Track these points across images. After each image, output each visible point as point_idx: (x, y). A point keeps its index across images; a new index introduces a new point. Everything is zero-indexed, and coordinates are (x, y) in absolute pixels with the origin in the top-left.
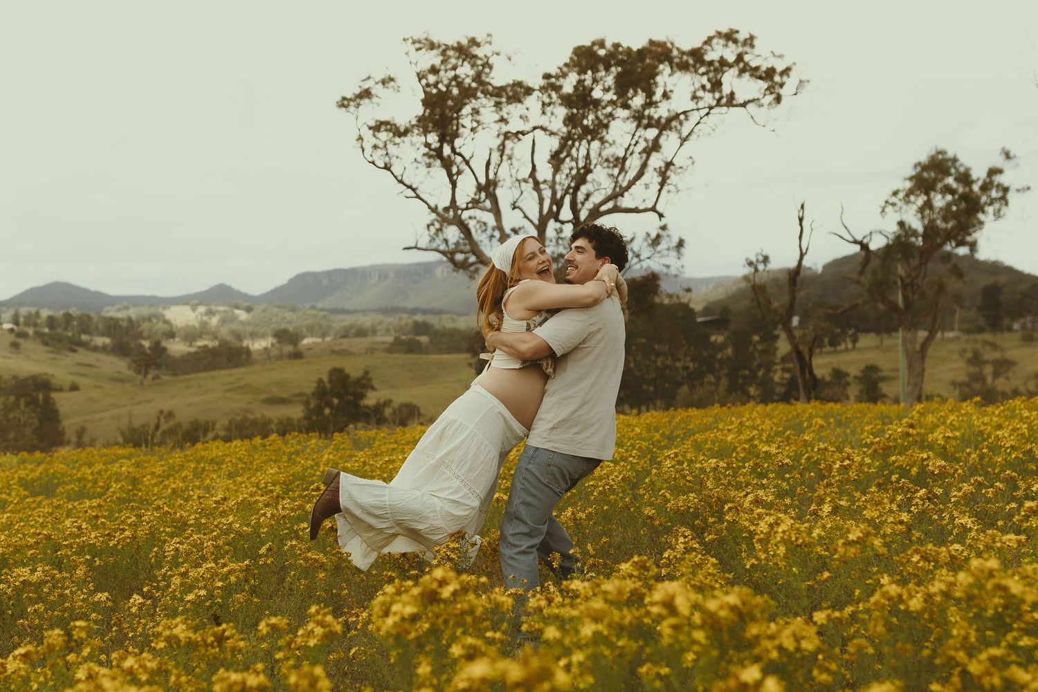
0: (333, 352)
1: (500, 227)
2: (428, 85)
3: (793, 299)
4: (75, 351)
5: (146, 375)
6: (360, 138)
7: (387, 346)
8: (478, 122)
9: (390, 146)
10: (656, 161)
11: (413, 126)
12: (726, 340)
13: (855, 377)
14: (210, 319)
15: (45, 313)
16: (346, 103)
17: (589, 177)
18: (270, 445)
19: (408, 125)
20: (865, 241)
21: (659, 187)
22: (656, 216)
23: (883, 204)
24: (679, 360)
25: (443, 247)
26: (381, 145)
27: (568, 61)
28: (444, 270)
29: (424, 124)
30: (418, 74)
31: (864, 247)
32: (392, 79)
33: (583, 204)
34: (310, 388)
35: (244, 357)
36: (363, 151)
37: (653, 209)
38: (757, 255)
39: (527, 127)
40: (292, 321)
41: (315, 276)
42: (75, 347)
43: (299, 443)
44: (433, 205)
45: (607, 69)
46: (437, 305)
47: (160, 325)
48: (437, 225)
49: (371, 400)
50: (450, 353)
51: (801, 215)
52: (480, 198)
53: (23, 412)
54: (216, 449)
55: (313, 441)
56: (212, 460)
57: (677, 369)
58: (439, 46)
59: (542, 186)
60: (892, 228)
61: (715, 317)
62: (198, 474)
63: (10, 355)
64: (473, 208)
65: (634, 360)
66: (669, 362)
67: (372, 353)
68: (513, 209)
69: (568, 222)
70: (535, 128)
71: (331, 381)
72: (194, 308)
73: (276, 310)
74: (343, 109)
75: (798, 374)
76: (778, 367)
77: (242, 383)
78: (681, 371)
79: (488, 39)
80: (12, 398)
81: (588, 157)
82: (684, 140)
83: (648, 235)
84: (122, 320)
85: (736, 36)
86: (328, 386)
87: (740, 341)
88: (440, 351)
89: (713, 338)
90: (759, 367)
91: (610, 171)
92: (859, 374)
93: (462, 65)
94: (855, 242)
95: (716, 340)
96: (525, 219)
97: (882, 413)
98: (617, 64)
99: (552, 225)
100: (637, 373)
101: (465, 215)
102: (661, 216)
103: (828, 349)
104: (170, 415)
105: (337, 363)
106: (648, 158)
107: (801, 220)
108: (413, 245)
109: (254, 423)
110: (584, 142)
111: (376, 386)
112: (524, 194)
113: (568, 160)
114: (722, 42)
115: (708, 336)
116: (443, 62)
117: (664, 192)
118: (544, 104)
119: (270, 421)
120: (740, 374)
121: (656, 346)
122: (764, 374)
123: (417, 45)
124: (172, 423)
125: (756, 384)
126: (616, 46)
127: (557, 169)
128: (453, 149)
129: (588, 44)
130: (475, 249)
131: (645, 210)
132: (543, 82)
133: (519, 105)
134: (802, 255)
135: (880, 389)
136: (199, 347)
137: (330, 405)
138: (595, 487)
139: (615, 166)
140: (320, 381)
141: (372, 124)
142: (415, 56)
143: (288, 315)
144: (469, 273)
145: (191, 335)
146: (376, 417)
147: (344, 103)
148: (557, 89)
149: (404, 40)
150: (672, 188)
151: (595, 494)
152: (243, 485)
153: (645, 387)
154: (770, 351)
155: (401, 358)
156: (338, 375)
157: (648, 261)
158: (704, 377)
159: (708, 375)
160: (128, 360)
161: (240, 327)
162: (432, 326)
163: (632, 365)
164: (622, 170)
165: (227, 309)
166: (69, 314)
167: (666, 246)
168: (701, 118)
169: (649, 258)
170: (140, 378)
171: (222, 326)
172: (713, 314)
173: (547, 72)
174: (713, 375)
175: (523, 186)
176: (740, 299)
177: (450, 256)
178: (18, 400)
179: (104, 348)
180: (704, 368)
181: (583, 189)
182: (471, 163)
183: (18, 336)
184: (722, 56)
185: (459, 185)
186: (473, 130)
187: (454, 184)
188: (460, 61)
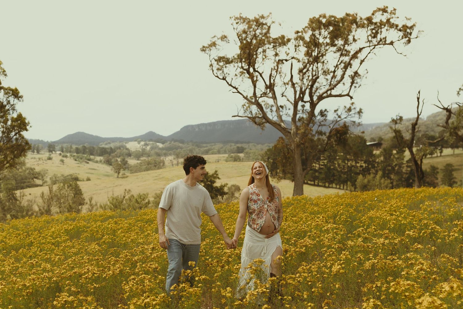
1: (276, 105)
2: (242, 39)
3: (413, 136)
4: (88, 163)
5: (119, 173)
6: (211, 65)
7: (225, 158)
8: (265, 56)
9: (224, 69)
11: (235, 59)
12: (380, 153)
13: (441, 169)
14: (146, 147)
15: (74, 147)
16: (204, 49)
17: (318, 80)
19: (233, 58)
20: (449, 108)
21: (351, 84)
22: (349, 98)
23: (458, 90)
24: (358, 163)
25: (250, 115)
26: (220, 68)
27: (307, 25)
29: (240, 58)
30: (238, 34)
31: (449, 110)
32: (225, 37)
33: (314, 93)
35: (162, 164)
36: (213, 71)
37: (348, 95)
38: (396, 116)
39: (289, 57)
41: (192, 126)
42: (88, 161)
44: (245, 96)
45: (325, 28)
47: (125, 150)
48: (247, 105)
49: (218, 184)
51: (418, 97)
52: (267, 92)
53: (67, 190)
57: (357, 167)
58: (247, 20)
59: (296, 85)
61: (375, 142)
63: (60, 165)
64: (264, 96)
65: (338, 163)
66: (354, 164)
67: (218, 162)
68: (282, 97)
69: (307, 102)
70: (292, 58)
72: (139, 143)
73: (175, 143)
74: (203, 52)
75: (415, 172)
76: (405, 165)
77: (161, 176)
78: (359, 168)
79: (270, 15)
80: (62, 185)
82: (362, 61)
84: (108, 148)
85: (387, 9)
87: (387, 154)
88: (249, 160)
89: (374, 152)
90: (396, 165)
91: (327, 78)
92: (443, 168)
94: (444, 109)
95: (376, 153)
96: (288, 101)
99: (300, 103)
100: (339, 170)
101: (260, 100)
102: (351, 98)
103: (429, 156)
104: (129, 191)
106: (346, 71)
107: (418, 99)
108: (237, 115)
110: (315, 64)
111: (220, 177)
112: (287, 88)
113: (308, 72)
114: (381, 13)
115: (372, 152)
116: (248, 28)
117: (353, 87)
118: (295, 46)
120: (387, 169)
121: (348, 156)
122: (398, 169)
123: (237, 21)
125: (394, 173)
126: (331, 17)
127: (302, 80)
128: (254, 69)
129: (317, 16)
130: (265, 116)
131: (344, 96)
132: (296, 36)
133: (285, 47)
134: (419, 115)
135: (453, 175)
136: (142, 160)
141: (216, 58)
142: (235, 26)
144: (261, 127)
145: (138, 156)
148: (302, 38)
149: (231, 17)
150: (357, 85)
153: (342, 175)
154: (401, 158)
157: (345, 119)
158: (370, 170)
159: (372, 169)
160: (111, 167)
161: (160, 151)
162: (245, 149)
163: (337, 166)
164: (334, 77)
165: (154, 143)
166: (85, 147)
167: (354, 112)
168: (371, 51)
169: (345, 118)
170: (116, 174)
171: (151, 151)
172: (374, 141)
173: (297, 30)
174: (374, 169)
175: (287, 86)
176: (387, 134)
177: (253, 119)
178: (64, 185)
179: (101, 161)
180: (370, 166)
181: (315, 86)
182: (263, 75)
183: (63, 157)
184: (381, 20)
185: (257, 86)
186: (263, 60)
187: (255, 87)
188: (257, 27)
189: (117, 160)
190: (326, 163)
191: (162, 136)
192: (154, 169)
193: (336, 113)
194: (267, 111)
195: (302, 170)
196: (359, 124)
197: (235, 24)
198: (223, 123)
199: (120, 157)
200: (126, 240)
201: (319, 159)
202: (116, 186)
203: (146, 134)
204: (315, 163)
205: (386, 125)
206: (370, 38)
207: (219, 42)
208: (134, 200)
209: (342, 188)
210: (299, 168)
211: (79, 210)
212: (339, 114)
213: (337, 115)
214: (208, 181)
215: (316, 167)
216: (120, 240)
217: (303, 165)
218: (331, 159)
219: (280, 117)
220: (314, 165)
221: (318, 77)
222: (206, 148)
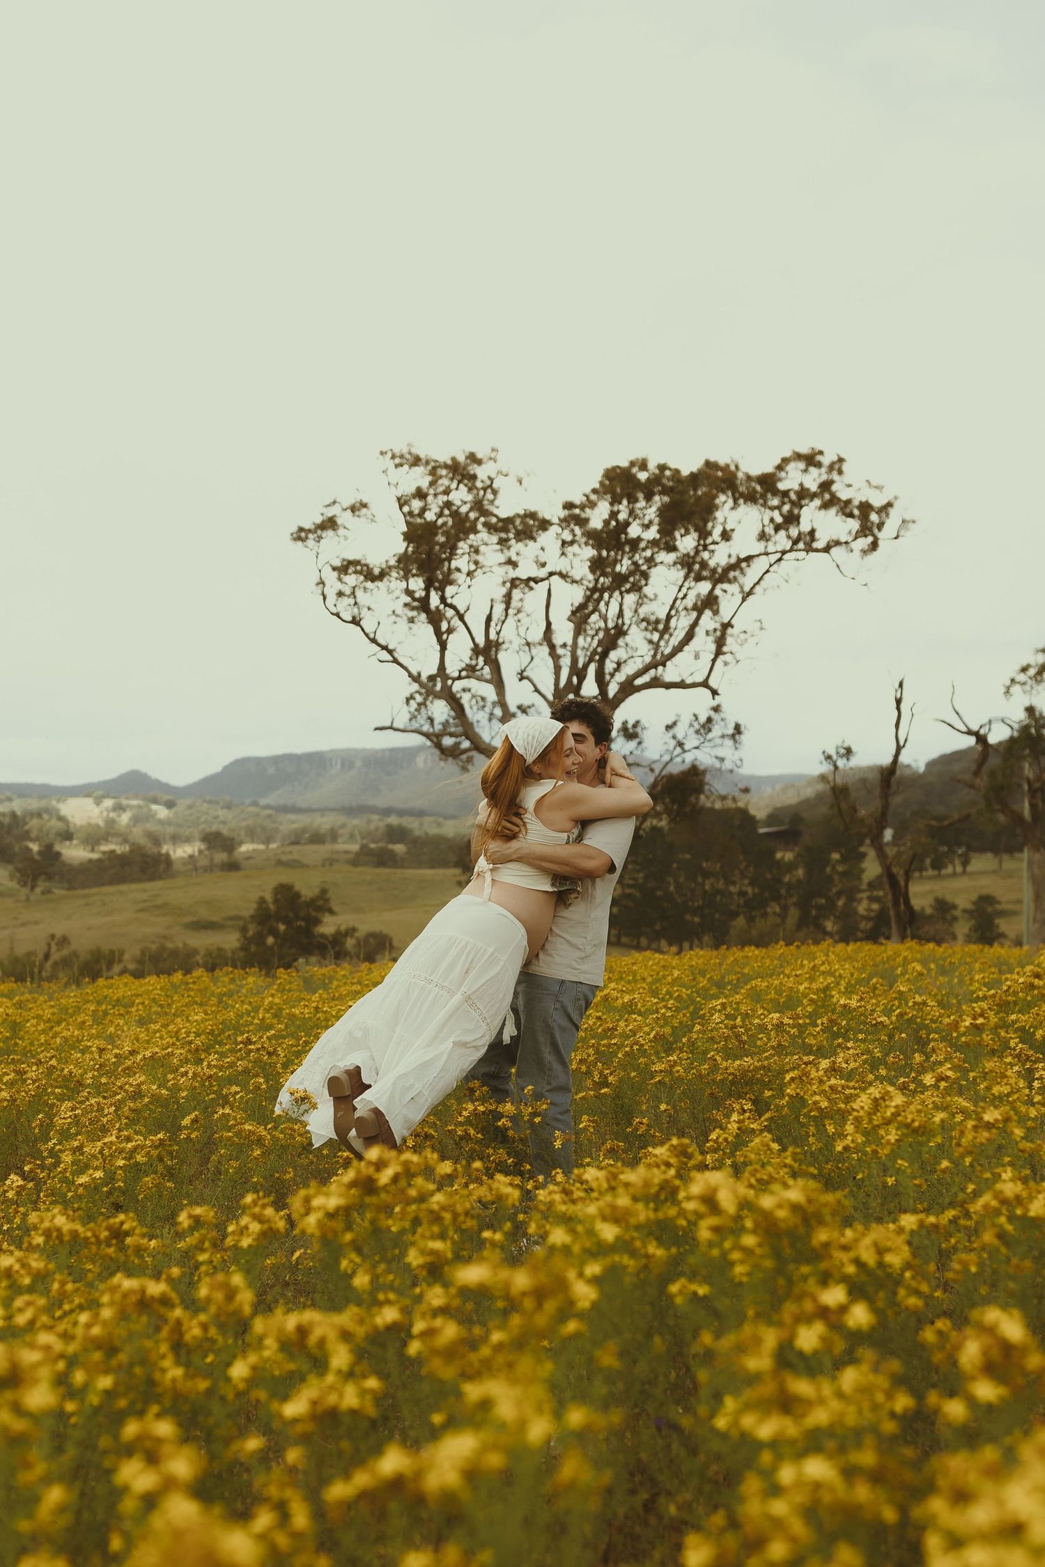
0: (280, 863)
1: (502, 703)
2: (411, 513)
3: (886, 806)
5: (33, 888)
6: (322, 583)
7: (351, 856)
8: (476, 563)
9: (359, 593)
10: (710, 621)
11: (390, 568)
12: (796, 858)
13: (965, 911)
14: (119, 816)
16: (303, 535)
17: (621, 642)
18: (194, 983)
19: (384, 566)
20: (982, 732)
21: (713, 656)
22: (708, 692)
23: (1008, 683)
24: (734, 883)
25: (426, 728)
26: (348, 591)
27: (597, 486)
28: (427, 758)
29: (404, 564)
30: (399, 499)
31: (981, 739)
32: (364, 506)
33: (612, 675)
34: (248, 910)
35: (162, 867)
36: (325, 599)
37: (705, 684)
38: (837, 748)
39: (542, 573)
40: (226, 821)
41: (258, 761)
43: (232, 980)
44: (415, 673)
45: (649, 498)
46: (418, 804)
47: (53, 822)
48: (419, 699)
49: (328, 926)
50: (433, 867)
51: (899, 696)
52: (477, 665)
54: (122, 987)
55: (251, 980)
56: (118, 1000)
57: (731, 894)
58: (427, 462)
59: (560, 651)
60: (1019, 716)
61: (782, 828)
62: (99, 1018)
64: (468, 677)
65: (676, 881)
66: (721, 885)
67: (331, 865)
68: (520, 680)
70: (551, 574)
71: (276, 901)
72: (98, 802)
73: (206, 806)
74: (300, 543)
75: (890, 905)
76: (864, 895)
77: (159, 901)
79: (493, 455)
81: (621, 614)
82: (746, 595)
83: (695, 716)
85: (819, 458)
86: (272, 907)
87: (815, 860)
88: (420, 865)
89: (779, 855)
90: (839, 894)
91: (649, 636)
92: (970, 907)
93: (457, 489)
94: (970, 732)
95: (783, 858)
96: (536, 694)
97: (998, 958)
98: (661, 493)
100: (679, 900)
101: (457, 686)
102: (715, 693)
103: (930, 872)
104: (64, 941)
105: (284, 877)
106: (698, 617)
107: (898, 702)
108: (388, 724)
109: (174, 953)
110: (617, 594)
111: (335, 909)
112: (535, 660)
113: (594, 617)
114: (802, 465)
115: (772, 853)
116: (432, 484)
117: (719, 663)
118: (564, 543)
119: (195, 951)
120: (814, 903)
121: (704, 865)
122: (845, 904)
123: (397, 461)
124: (65, 952)
125: (835, 916)
126: (662, 468)
127: (579, 631)
128: (443, 599)
129: (625, 464)
130: (468, 730)
131: (694, 685)
132: (563, 513)
133: (531, 543)
134: (899, 749)
135: (998, 927)
136: (104, 853)
137: (274, 933)
138: (619, 1047)
139: (656, 629)
140: (262, 901)
141: (338, 563)
142: (394, 474)
143: (222, 813)
144: (460, 763)
145: (93, 837)
146: (334, 949)
147: (301, 535)
148: (582, 522)
149: (382, 453)
150: (728, 657)
151: (620, 1055)
152: (158, 1035)
153: (688, 917)
154: (854, 874)
155: (369, 873)
156: (286, 894)
157: (695, 751)
158: (767, 905)
159: (772, 904)
160: (10, 868)
161: (159, 828)
162: (411, 831)
163: (672, 888)
164: (667, 633)
165: (141, 803)
167: (719, 734)
168: (771, 566)
169: (696, 748)
170: (25, 891)
171: (134, 826)
172: (778, 824)
173: (569, 499)
174: (779, 903)
175: (535, 651)
176: (816, 805)
177: (435, 739)
180: (767, 894)
181: (614, 656)
182: (466, 618)
184: (801, 485)
185: (450, 647)
186: (470, 574)
187: (443, 646)
188: (455, 482)
189: (28, 849)
190: (640, 881)
192: (140, 880)
194: (476, 718)
197: (391, 469)
199: (37, 838)
203: (121, 777)
205: (811, 782)
206: (768, 529)
212: (680, 736)
213: (674, 737)
214: (297, 917)
221: (622, 633)
222: (295, 826)
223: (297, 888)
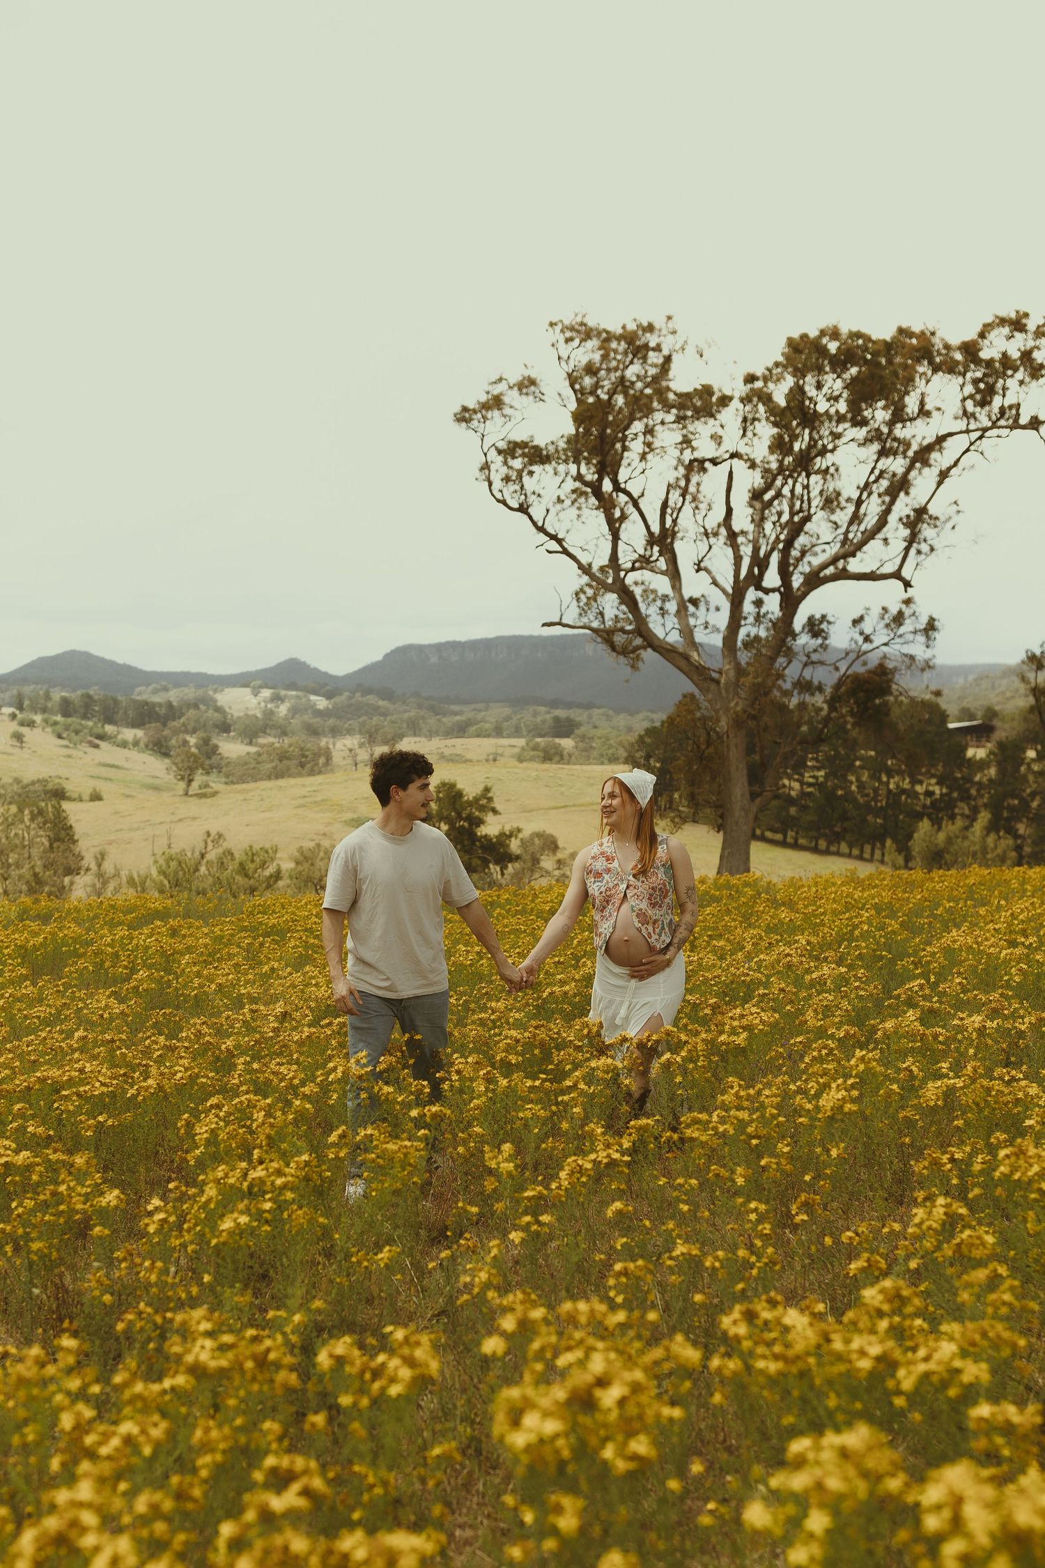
0: (443, 758)
1: (677, 595)
2: (582, 391)
4: (97, 746)
5: (190, 781)
6: (486, 467)
7: (517, 750)
8: (651, 445)
9: (526, 479)
10: (903, 506)
11: (560, 453)
12: (988, 756)
14: (278, 707)
15: (57, 695)
16: (467, 415)
17: (808, 527)
19: (553, 448)
21: (906, 544)
22: (900, 584)
24: (921, 782)
25: (595, 624)
26: (514, 475)
27: (781, 359)
28: (596, 650)
29: (576, 449)
30: (569, 375)
32: (533, 383)
33: (796, 566)
35: (322, 760)
36: (490, 484)
37: (897, 575)
39: (720, 453)
41: (420, 649)
42: (97, 741)
44: (585, 564)
45: (837, 370)
46: (587, 696)
47: (210, 713)
48: (590, 592)
49: (491, 827)
50: (602, 763)
52: (651, 555)
53: (28, 827)
57: (917, 793)
58: (599, 334)
59: (740, 539)
61: (975, 723)
63: (10, 750)
64: (641, 568)
65: (858, 780)
66: (906, 784)
67: (495, 760)
68: (697, 571)
69: (773, 590)
70: (732, 456)
72: (256, 692)
73: (366, 696)
74: (464, 424)
77: (319, 797)
78: (922, 797)
79: (669, 323)
80: (14, 809)
81: (806, 498)
82: (944, 475)
83: (885, 609)
84: (160, 705)
85: (1024, 321)
87: (1009, 758)
88: (589, 762)
89: (970, 753)
95: (975, 756)
96: (714, 585)
98: (853, 364)
99: (751, 594)
100: (861, 800)
101: (630, 579)
102: (907, 584)
104: (220, 838)
106: (892, 502)
108: (557, 620)
110: (802, 477)
111: (498, 807)
112: (714, 548)
113: (778, 501)
114: (1006, 331)
115: (963, 749)
116: (605, 357)
117: (913, 552)
118: (745, 420)
120: (1006, 804)
121: (889, 762)
122: (1039, 806)
123: (568, 334)
124: (221, 850)
125: (1029, 819)
126: (855, 335)
127: (759, 522)
128: (615, 483)
129: (813, 333)
130: (642, 628)
131: (885, 577)
132: (746, 388)
133: (711, 421)
136: (262, 746)
141: (502, 445)
142: (564, 350)
143: (383, 706)
144: (631, 660)
145: (251, 730)
146: (498, 853)
147: (464, 416)
148: (766, 399)
149: (552, 324)
150: (924, 547)
153: (870, 818)
155: (535, 768)
156: (448, 792)
157: (885, 649)
158: (955, 806)
159: (961, 804)
160: (167, 761)
161: (318, 720)
162: (579, 725)
163: (854, 788)
164: (856, 518)
165: (300, 693)
166: (89, 696)
167: (911, 628)
168: (972, 444)
169: (886, 644)
170: (182, 785)
171: (293, 717)
172: (972, 717)
173: (751, 371)
174: (968, 804)
175: (712, 540)
176: (1013, 697)
177: (606, 636)
178: (21, 810)
179: (136, 743)
180: (955, 795)
181: (798, 545)
182: (643, 504)
183: (22, 724)
184: (1005, 355)
185: (623, 535)
186: (643, 457)
187: (616, 537)
188: (630, 356)
189: (185, 743)
190: (821, 779)
191: (326, 674)
192: (300, 775)
193: (857, 629)
194: (648, 612)
195: (748, 796)
196: (928, 666)
197: (562, 343)
198: (515, 644)
199: (194, 731)
200: (201, 986)
201: (800, 766)
202: (180, 820)
203: (279, 666)
204: (790, 778)
205: (1007, 672)
206: (969, 405)
207: (512, 397)
208: (232, 867)
209: (867, 855)
210: (739, 789)
211: (64, 887)
212: (868, 631)
213: (861, 633)
214: (460, 817)
215: (791, 788)
216: (185, 986)
217: (750, 784)
218: (839, 768)
219: (687, 632)
220: (786, 782)
221: (808, 518)
222: (458, 718)
223: (459, 786)
